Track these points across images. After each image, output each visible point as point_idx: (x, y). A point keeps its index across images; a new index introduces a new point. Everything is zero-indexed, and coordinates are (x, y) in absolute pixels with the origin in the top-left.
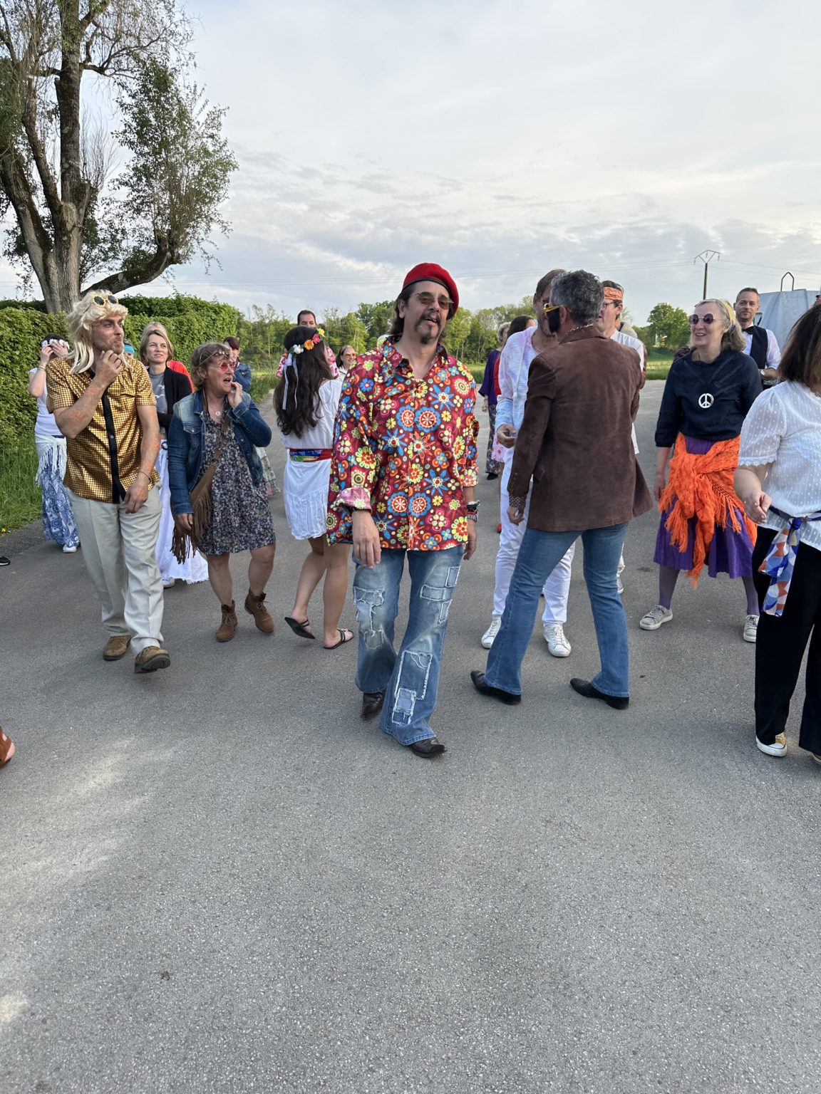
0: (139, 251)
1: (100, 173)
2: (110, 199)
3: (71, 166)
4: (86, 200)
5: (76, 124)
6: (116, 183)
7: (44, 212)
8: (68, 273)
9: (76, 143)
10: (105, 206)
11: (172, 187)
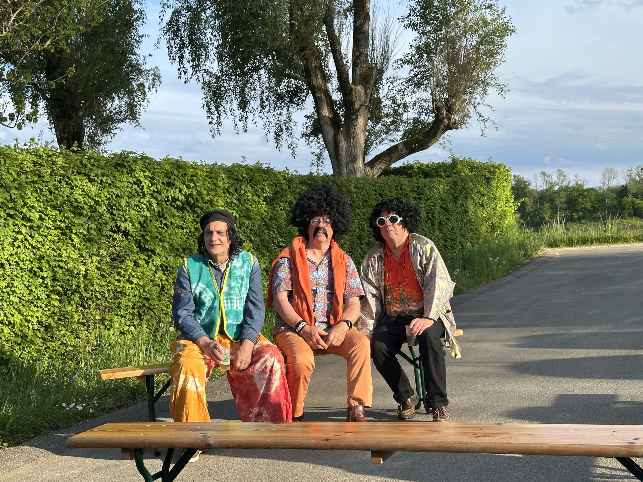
0: (418, 121)
1: (386, 55)
2: (394, 78)
3: (361, 53)
4: (372, 82)
5: (367, 17)
6: (400, 62)
7: (337, 96)
8: (355, 147)
9: (366, 34)
10: (389, 84)
11: (451, 60)
